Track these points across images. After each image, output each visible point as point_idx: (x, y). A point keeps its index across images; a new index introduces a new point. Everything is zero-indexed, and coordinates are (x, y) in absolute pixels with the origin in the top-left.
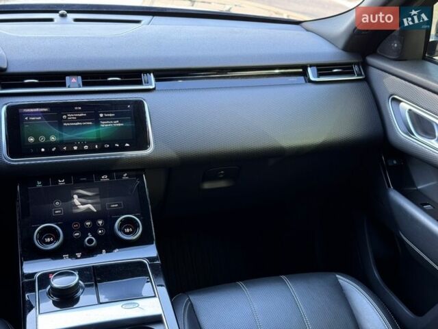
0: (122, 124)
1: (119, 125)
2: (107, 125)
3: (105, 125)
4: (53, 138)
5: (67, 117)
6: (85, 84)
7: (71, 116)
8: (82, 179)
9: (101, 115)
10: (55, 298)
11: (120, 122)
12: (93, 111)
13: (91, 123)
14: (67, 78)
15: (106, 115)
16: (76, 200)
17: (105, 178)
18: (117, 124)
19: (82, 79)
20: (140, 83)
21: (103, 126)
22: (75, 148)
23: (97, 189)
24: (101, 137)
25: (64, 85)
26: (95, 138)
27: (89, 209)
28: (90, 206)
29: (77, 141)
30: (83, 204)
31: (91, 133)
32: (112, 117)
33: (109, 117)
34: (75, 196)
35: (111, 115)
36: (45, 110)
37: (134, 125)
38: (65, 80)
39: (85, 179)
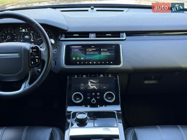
0: (110, 54)
1: (109, 54)
2: (104, 54)
3: (103, 54)
4: (82, 58)
5: (88, 50)
6: (97, 37)
7: (90, 50)
8: (93, 76)
9: (102, 50)
10: (78, 123)
11: (109, 53)
12: (99, 48)
13: (97, 53)
14: (90, 34)
15: (104, 50)
16: (90, 84)
17: (102, 76)
18: (108, 54)
19: (96, 35)
20: (119, 37)
21: (102, 54)
22: (91, 63)
23: (98, 80)
24: (101, 59)
25: (88, 37)
26: (99, 59)
27: (94, 88)
28: (95, 87)
29: (91, 60)
30: (92, 86)
31: (97, 57)
32: (106, 51)
33: (105, 51)
34: (89, 82)
35: (106, 50)
36: (80, 47)
37: (115, 54)
38: (89, 35)
39: (94, 76)
